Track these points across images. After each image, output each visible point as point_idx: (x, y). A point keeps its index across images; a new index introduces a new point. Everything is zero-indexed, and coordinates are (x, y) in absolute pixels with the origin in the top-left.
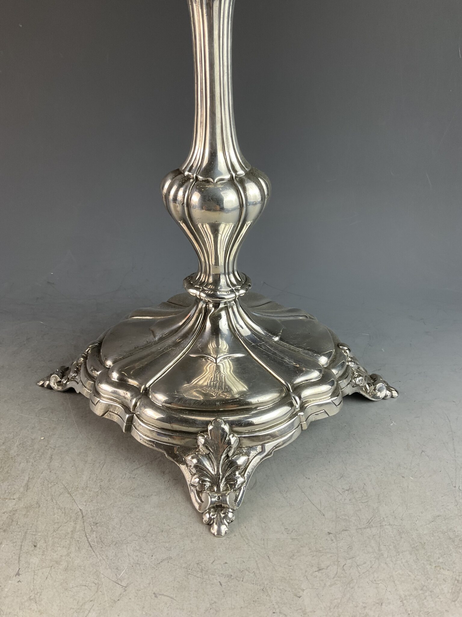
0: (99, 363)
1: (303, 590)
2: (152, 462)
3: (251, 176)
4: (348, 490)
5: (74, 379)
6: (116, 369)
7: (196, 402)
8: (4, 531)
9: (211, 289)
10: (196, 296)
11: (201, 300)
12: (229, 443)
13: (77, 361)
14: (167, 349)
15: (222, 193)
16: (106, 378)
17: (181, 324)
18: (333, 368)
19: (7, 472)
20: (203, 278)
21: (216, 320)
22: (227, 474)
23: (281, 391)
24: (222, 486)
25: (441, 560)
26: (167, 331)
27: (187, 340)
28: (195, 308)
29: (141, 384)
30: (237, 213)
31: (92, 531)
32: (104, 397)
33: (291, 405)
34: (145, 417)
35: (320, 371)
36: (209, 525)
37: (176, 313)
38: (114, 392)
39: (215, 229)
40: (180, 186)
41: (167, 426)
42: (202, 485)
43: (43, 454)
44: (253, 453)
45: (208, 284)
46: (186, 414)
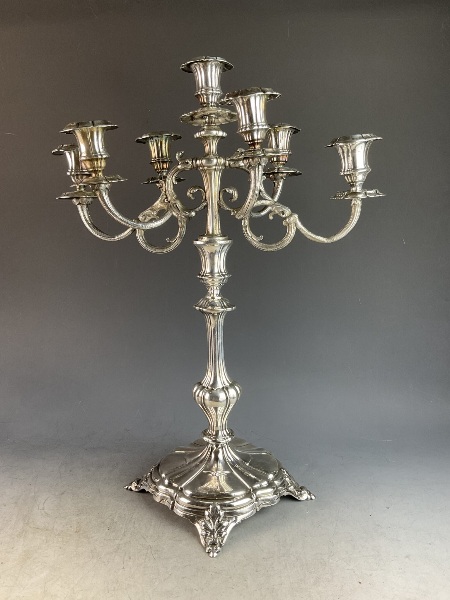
0: (158, 475)
1: (248, 578)
2: (183, 526)
3: (232, 385)
4: (277, 541)
5: (144, 484)
6: (167, 478)
7: (205, 495)
8: (116, 552)
9: (214, 438)
10: (207, 441)
11: (209, 443)
12: (219, 515)
13: (146, 475)
14: (192, 468)
15: (219, 394)
16: (162, 482)
17: (199, 455)
18: (276, 480)
19: (114, 529)
20: (210, 432)
21: (217, 453)
22: (218, 530)
23: (246, 491)
24: (215, 535)
25: (313, 570)
26: (192, 459)
27: (202, 464)
28: (207, 447)
29: (179, 486)
30: (225, 402)
31: (155, 553)
32: (160, 492)
33: (251, 498)
34: (180, 502)
35: (268, 482)
36: (209, 553)
37: (197, 449)
38: (166, 490)
39: (216, 409)
40: (201, 390)
41: (191, 506)
42: (206, 535)
43: (130, 521)
44: (231, 521)
45: (213, 435)
46: (200, 500)
